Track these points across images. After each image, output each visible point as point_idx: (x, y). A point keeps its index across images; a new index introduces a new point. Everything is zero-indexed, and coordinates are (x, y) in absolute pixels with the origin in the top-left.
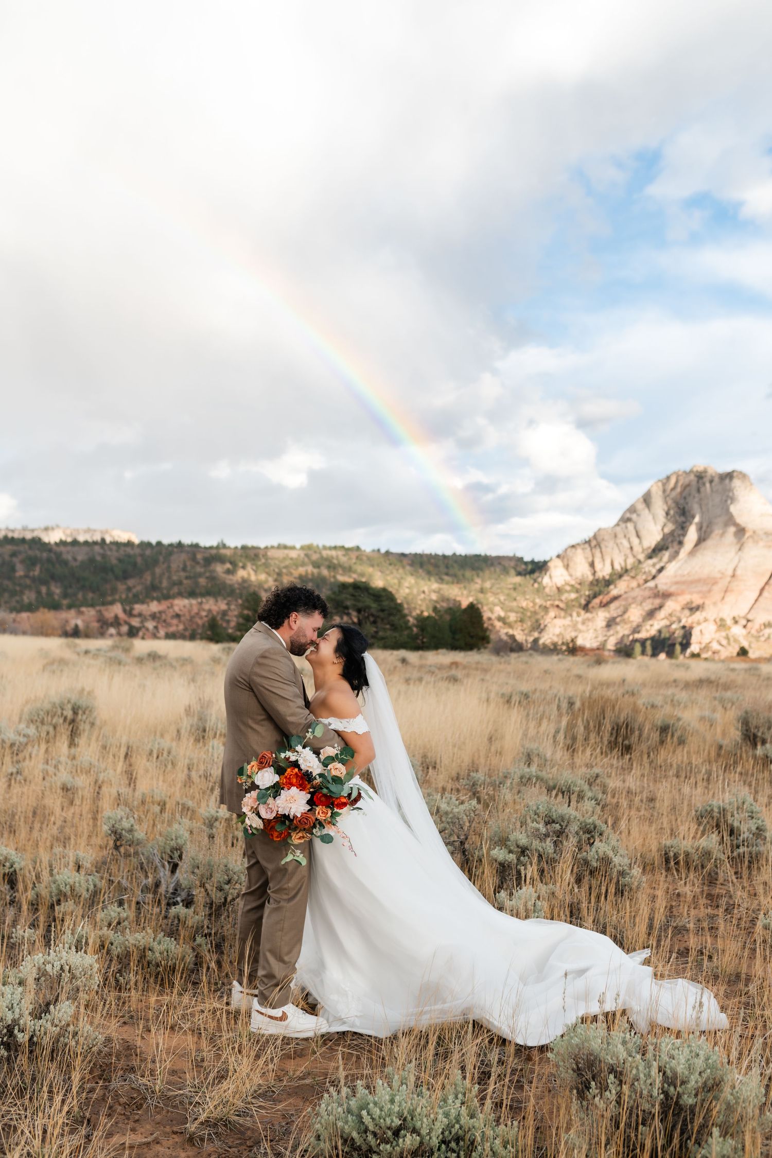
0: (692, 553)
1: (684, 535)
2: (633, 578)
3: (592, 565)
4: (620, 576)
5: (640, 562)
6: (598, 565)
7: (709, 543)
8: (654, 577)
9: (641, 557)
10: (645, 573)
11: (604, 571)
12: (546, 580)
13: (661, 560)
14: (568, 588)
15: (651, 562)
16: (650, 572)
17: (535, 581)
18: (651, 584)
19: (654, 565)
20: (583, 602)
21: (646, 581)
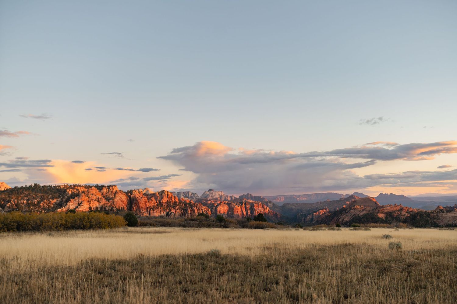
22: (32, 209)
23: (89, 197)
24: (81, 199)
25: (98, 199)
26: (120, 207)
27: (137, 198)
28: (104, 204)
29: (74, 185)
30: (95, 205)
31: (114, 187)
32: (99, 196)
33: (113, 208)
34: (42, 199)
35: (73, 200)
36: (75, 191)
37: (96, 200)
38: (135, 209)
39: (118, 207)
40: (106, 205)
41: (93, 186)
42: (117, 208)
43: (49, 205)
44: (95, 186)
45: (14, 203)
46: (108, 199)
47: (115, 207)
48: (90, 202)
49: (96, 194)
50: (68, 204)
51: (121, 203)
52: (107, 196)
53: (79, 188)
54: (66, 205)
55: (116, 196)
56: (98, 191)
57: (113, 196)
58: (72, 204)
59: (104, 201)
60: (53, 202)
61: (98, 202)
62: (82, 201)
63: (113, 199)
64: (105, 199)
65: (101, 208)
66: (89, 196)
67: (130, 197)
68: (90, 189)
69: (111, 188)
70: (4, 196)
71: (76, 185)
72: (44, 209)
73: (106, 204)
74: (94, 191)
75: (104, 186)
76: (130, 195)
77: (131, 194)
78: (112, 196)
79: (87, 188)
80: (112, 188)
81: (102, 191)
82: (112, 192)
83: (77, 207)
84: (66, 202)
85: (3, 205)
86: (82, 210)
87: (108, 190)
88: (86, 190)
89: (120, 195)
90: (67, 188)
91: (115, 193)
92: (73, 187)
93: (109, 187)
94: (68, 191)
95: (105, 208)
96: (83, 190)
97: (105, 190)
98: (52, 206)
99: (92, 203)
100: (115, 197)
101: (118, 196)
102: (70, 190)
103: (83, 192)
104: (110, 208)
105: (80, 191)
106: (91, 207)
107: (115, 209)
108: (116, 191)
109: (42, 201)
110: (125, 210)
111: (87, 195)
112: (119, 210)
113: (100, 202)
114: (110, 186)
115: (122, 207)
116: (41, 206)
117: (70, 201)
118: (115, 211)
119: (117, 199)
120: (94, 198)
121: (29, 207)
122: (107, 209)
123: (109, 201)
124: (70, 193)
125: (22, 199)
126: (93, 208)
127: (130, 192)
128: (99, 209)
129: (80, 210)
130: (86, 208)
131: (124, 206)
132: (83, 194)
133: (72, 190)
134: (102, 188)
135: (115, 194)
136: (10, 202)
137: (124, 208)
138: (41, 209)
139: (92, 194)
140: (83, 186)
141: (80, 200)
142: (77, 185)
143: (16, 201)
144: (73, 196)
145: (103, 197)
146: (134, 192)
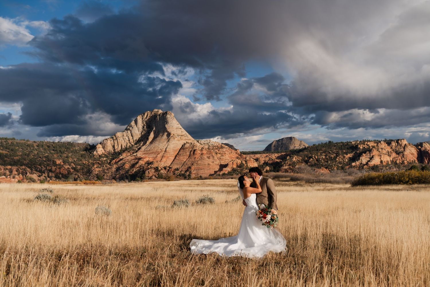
0: (151, 143)
1: (149, 136)
2: (129, 152)
3: (114, 147)
4: (124, 151)
5: (132, 145)
6: (116, 147)
7: (158, 138)
8: (137, 152)
9: (133, 144)
10: (133, 150)
11: (118, 149)
12: (95, 153)
13: (140, 145)
14: (103, 156)
15: (136, 146)
16: (135, 149)
17: (91, 153)
18: (135, 154)
19: (137, 147)
20: (109, 161)
21: (133, 153)
22: (330, 163)
23: (379, 152)
24: (372, 153)
25: (388, 153)
26: (411, 160)
27: (429, 150)
28: (394, 158)
29: (363, 141)
30: (386, 159)
31: (402, 141)
32: (389, 150)
33: (404, 161)
34: (337, 155)
35: (365, 154)
36: (366, 146)
37: (386, 154)
38: (426, 162)
39: (409, 160)
40: (396, 159)
41: (381, 141)
42: (408, 162)
43: (344, 159)
44: (384, 141)
45: (315, 158)
46: (398, 153)
47: (406, 160)
48: (381, 155)
49: (385, 148)
50: (361, 158)
51: (411, 156)
52: (396, 150)
53: (369, 143)
54: (359, 159)
55: (406, 149)
56: (387, 145)
57: (403, 150)
58: (364, 158)
59: (394, 155)
60: (347, 157)
61: (388, 155)
62: (373, 156)
63: (402, 153)
64: (395, 153)
65: (392, 161)
66: (379, 150)
67: (420, 149)
68: (379, 143)
69: (399, 141)
70: (307, 153)
71: (365, 140)
72: (340, 163)
73: (396, 157)
74: (383, 145)
75: (392, 140)
76: (420, 147)
77: (422, 147)
78: (401, 150)
79: (376, 143)
80: (401, 141)
81: (391, 145)
82: (401, 145)
83: (369, 161)
84: (358, 157)
85: (306, 160)
86: (374, 163)
87: (396, 144)
88: (376, 144)
89: (410, 149)
90: (358, 144)
91: (405, 146)
92: (363, 142)
93: (397, 141)
94: (359, 146)
95: (396, 162)
96: (372, 145)
97: (394, 144)
98: (347, 160)
99: (382, 156)
100: (404, 150)
101: (407, 149)
102: (361, 145)
103: (373, 147)
104: (401, 162)
105: (370, 146)
106: (382, 161)
107: (406, 162)
108: (405, 144)
109: (337, 156)
110: (416, 163)
111: (377, 149)
112: (410, 163)
113: (390, 156)
114: (399, 140)
115: (413, 160)
116: (337, 161)
117: (362, 156)
118: (406, 164)
119: (407, 152)
120: (384, 152)
121: (327, 162)
122: (398, 162)
123: (399, 155)
124: (361, 148)
125: (321, 155)
126: (384, 162)
127: (421, 144)
128: (390, 163)
129: (372, 163)
130: (377, 162)
131: (415, 159)
132: (374, 149)
133: (363, 145)
134: (391, 142)
135: (404, 148)
136: (312, 158)
137: (415, 161)
138: (338, 163)
139: (382, 149)
140: (372, 141)
141: (372, 155)
142: (367, 140)
143: (316, 157)
144: (365, 151)
145: (393, 151)
146: (424, 144)
